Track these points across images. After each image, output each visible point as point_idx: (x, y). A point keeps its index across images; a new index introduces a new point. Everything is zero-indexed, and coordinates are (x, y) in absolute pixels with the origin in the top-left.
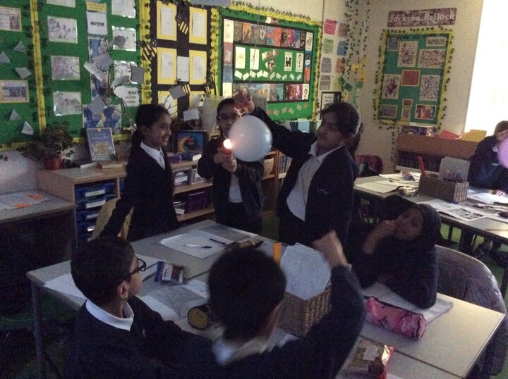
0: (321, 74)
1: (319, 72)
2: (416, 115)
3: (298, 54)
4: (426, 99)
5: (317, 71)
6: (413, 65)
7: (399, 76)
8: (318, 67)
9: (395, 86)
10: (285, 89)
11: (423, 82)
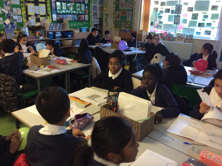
0: (93, 11)
1: (92, 11)
2: (126, 26)
3: (82, 4)
4: (128, 20)
5: (91, 11)
6: (124, 8)
7: (120, 12)
8: (91, 9)
9: (119, 16)
10: (78, 17)
11: (127, 14)
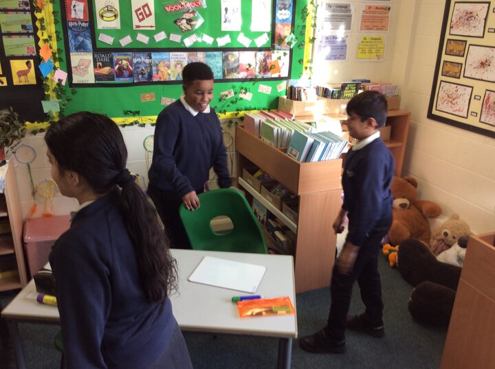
3: (256, 2)
10: (225, 59)
